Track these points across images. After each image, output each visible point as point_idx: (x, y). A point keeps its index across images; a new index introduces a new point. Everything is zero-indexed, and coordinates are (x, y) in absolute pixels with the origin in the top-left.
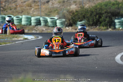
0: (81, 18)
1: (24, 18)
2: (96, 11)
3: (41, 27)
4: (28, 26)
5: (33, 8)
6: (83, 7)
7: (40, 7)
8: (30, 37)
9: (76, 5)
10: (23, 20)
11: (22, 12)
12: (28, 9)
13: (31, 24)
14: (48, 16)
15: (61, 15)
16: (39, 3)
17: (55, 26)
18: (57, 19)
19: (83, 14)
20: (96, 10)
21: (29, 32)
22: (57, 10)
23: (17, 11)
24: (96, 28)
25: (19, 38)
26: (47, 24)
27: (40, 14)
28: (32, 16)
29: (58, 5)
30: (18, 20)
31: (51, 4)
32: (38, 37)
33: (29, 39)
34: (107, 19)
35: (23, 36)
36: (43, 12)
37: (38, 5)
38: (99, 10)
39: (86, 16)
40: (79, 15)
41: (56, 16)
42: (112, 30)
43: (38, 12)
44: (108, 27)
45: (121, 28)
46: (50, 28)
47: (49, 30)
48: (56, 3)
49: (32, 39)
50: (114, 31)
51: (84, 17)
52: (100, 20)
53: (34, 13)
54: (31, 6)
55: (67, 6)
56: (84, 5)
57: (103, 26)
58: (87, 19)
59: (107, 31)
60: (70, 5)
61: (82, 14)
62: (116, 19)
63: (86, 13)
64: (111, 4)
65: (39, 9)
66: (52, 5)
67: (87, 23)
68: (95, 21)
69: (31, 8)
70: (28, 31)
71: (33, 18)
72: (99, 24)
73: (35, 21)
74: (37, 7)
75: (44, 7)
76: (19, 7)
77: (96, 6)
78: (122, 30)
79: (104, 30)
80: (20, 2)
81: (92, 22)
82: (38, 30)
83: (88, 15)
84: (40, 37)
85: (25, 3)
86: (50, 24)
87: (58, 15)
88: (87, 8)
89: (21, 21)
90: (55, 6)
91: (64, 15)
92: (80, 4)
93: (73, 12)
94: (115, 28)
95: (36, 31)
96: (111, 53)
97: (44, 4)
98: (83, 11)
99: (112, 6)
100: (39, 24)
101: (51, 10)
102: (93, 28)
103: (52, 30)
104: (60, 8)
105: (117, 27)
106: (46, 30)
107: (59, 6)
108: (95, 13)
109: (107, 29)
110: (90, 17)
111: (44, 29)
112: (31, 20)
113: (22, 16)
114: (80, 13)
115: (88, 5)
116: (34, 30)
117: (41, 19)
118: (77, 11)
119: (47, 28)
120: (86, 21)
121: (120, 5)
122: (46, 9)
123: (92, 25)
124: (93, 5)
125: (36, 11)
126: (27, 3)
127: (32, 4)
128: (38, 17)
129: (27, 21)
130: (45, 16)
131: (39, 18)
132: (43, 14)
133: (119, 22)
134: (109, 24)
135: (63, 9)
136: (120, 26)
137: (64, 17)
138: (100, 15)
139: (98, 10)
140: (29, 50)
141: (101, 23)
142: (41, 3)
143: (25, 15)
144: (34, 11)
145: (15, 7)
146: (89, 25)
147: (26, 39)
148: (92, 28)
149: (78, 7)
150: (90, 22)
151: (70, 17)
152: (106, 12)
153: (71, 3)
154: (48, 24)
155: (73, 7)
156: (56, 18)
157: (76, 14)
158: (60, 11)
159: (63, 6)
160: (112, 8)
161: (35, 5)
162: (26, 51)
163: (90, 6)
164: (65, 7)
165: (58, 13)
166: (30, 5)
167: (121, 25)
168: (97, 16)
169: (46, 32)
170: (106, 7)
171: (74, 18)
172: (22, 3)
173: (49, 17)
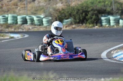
0: (67, 16)
1: (10, 17)
2: (82, 9)
3: (27, 26)
4: (14, 25)
5: (19, 7)
6: (69, 6)
7: (26, 5)
8: (16, 36)
9: (62, 3)
10: (9, 19)
11: (8, 11)
12: (14, 8)
13: (17, 23)
14: (35, 14)
15: (47, 13)
16: (25, 1)
17: (41, 24)
18: (44, 18)
19: (70, 12)
20: (83, 7)
21: (16, 31)
22: (43, 8)
23: (3, 10)
24: (82, 26)
25: (5, 37)
26: (33, 22)
27: (26, 13)
28: (18, 15)
29: (45, 3)
30: (4, 19)
31: (37, 2)
32: (24, 36)
33: (15, 38)
34: (94, 17)
35: (9, 35)
36: (29, 10)
37: (24, 4)
38: (86, 8)
39: (72, 14)
40: (65, 13)
41: (43, 14)
42: (99, 28)
43: (24, 11)
44: (95, 25)
45: (107, 26)
46: (36, 26)
47: (35, 29)
48: (42, 2)
49: (18, 37)
50: (101, 28)
51: (70, 15)
52: (87, 17)
53: (20, 12)
54: (17, 5)
55: (53, 4)
56: (70, 3)
57: (90, 24)
58: (74, 17)
59: (94, 28)
60: (57, 3)
61: (68, 12)
62: (102, 16)
63: (72, 11)
64: (98, 2)
65: (25, 7)
66: (38, 4)
67: (74, 21)
68: (81, 18)
69: (17, 7)
70: (15, 29)
71: (19, 17)
72: (85, 22)
73: (21, 20)
74: (23, 6)
75: (30, 6)
76: (5, 6)
77: (83, 4)
78: (108, 28)
79: (91, 27)
80: (6, 1)
81: (78, 19)
82: (25, 28)
83: (75, 13)
84: (26, 36)
85: (11, 2)
86: (36, 22)
87: (44, 14)
88: (74, 7)
89: (8, 20)
90: (41, 4)
91: (50, 13)
92: (66, 2)
93: (59, 10)
94: (102, 26)
95: (23, 29)
96: (97, 50)
97: (30, 2)
98: (69, 9)
99: (98, 3)
100: (25, 22)
101: (37, 8)
102: (80, 25)
103: (38, 28)
104: (46, 6)
105: (104, 24)
106: (32, 28)
107: (45, 5)
108: (81, 11)
109: (94, 26)
110: (76, 15)
111: (31, 28)
112: (17, 19)
113: (8, 15)
114: (67, 11)
115: (74, 3)
116: (21, 28)
117: (28, 18)
118: (63, 10)
119: (34, 26)
120: (72, 19)
121: (107, 2)
122: (32, 8)
123: (79, 23)
124: (80, 3)
125: (23, 10)
126: (12, 2)
127: (18, 3)
128: (24, 16)
129: (13, 20)
130: (32, 15)
131: (26, 17)
132: (29, 13)
133: (106, 19)
134: (95, 22)
135: (50, 7)
136: (106, 23)
137: (50, 15)
138: (86, 12)
139: (84, 8)
140: (15, 48)
141: (87, 21)
142: (27, 2)
143: (11, 14)
144: (20, 10)
145: (1, 6)
146: (76, 23)
147: (12, 38)
148: (78, 26)
149: (65, 5)
150: (76, 20)
151: (56, 15)
152: (92, 10)
153: (57, 1)
154: (35, 22)
155: (60, 6)
156: (42, 16)
157: (62, 12)
158: (47, 9)
159: (49, 4)
160: (98, 5)
161: (21, 4)
162: (11, 49)
163: (76, 4)
164: (51, 6)
165: (44, 12)
166: (15, 4)
167: (108, 22)
168: (84, 14)
169: (32, 30)
170: (92, 5)
171: (60, 16)
172: (8, 2)
173: (35, 16)
